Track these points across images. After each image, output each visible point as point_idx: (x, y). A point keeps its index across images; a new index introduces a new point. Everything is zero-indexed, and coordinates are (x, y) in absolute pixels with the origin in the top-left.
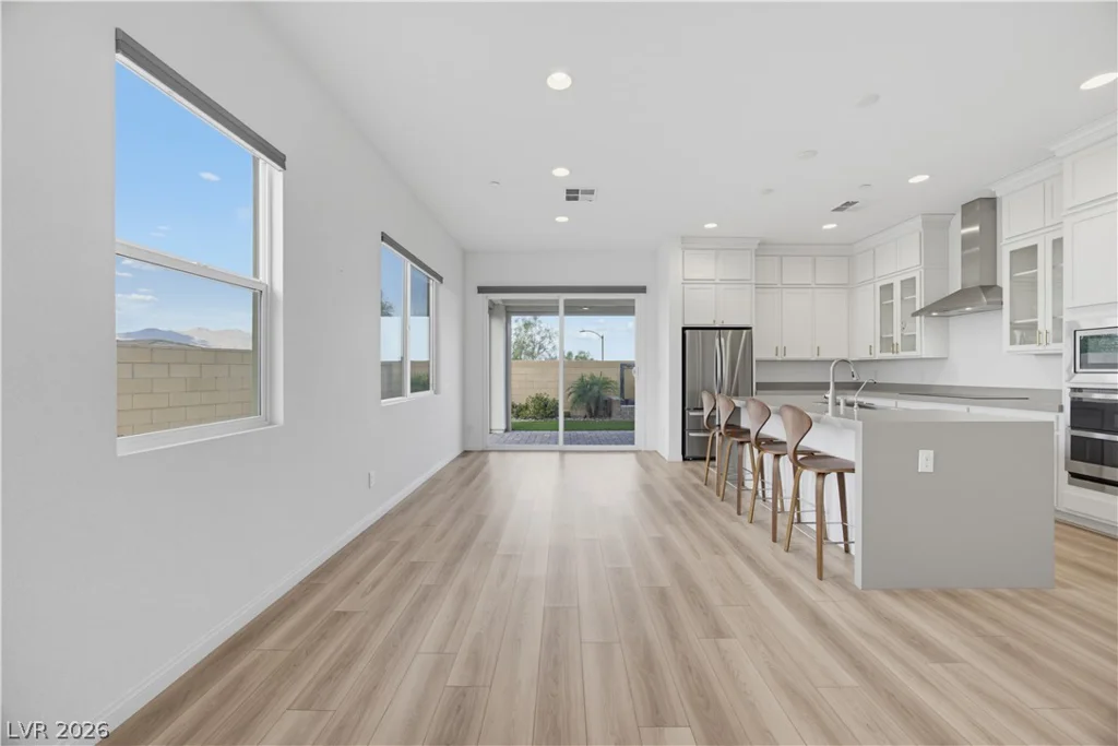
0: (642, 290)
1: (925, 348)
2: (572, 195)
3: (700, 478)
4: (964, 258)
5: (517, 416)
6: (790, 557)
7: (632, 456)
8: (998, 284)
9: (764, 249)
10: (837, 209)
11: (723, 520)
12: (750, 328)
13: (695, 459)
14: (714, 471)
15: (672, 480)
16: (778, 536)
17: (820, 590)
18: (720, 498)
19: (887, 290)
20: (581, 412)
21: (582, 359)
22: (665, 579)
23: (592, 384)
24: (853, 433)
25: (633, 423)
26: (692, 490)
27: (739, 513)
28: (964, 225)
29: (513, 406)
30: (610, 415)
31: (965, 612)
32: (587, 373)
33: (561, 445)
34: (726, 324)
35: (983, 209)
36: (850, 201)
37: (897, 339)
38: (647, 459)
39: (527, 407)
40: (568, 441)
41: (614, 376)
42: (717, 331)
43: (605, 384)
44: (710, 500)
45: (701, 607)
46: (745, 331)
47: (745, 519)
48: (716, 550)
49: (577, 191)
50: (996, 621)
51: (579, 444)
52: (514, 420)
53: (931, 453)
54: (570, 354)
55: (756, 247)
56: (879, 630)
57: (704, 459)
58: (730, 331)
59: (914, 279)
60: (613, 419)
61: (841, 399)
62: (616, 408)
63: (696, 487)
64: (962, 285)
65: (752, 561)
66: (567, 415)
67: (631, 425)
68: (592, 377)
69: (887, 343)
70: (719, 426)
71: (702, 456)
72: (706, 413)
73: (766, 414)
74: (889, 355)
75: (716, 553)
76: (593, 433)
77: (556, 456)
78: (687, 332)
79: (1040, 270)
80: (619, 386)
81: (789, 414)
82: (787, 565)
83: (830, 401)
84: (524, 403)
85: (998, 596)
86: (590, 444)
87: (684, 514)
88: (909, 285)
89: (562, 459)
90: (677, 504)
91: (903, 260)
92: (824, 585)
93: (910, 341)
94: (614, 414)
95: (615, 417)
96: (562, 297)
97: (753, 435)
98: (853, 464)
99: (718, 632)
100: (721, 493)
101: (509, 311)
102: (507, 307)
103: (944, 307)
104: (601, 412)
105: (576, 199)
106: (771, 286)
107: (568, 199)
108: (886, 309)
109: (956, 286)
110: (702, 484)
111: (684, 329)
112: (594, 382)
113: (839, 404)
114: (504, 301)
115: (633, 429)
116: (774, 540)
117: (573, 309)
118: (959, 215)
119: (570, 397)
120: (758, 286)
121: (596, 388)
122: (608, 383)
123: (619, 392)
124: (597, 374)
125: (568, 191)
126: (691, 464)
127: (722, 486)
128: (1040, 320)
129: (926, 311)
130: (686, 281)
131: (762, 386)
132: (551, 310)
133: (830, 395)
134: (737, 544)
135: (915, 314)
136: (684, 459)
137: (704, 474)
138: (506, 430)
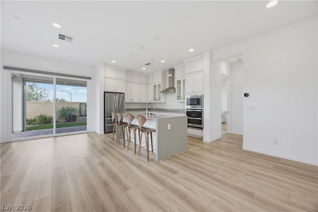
0: (90, 78)
1: (162, 100)
2: (62, 37)
3: (111, 139)
4: (169, 81)
5: (30, 124)
6: (140, 157)
7: (86, 134)
8: (175, 87)
9: (128, 72)
10: (146, 65)
11: (120, 150)
12: (124, 93)
13: (108, 133)
14: (116, 136)
15: (102, 141)
16: (136, 152)
17: (149, 164)
18: (118, 144)
19: (155, 86)
20: (63, 120)
21: (63, 101)
22: (105, 177)
23: (67, 111)
24: (155, 122)
25: (86, 123)
26: (109, 143)
27: (124, 147)
28: (169, 74)
29: (27, 120)
30: (75, 121)
31: (176, 160)
32: (66, 106)
33: (54, 134)
34: (117, 92)
35: (172, 71)
36: (150, 63)
37: (157, 98)
38: (92, 135)
39: (35, 120)
40: (57, 132)
41: (77, 107)
42: (115, 94)
43: (74, 110)
44: (115, 145)
45: (119, 182)
46: (122, 94)
47: (126, 149)
48: (119, 161)
49: (64, 36)
50: (182, 160)
51: (63, 133)
52: (28, 126)
53: (170, 125)
54: (58, 99)
55: (126, 70)
56: (163, 171)
57: (112, 132)
58: (118, 94)
59: (160, 84)
60: (76, 122)
61: (149, 113)
62: (78, 118)
63: (110, 141)
64: (169, 86)
65: (131, 161)
66: (57, 122)
67: (85, 124)
68: (68, 108)
69: (155, 99)
70: (117, 122)
71: (112, 131)
72: (113, 118)
73: (133, 117)
74: (155, 102)
75: (120, 162)
76: (69, 128)
77: (52, 139)
78: (105, 93)
79: (181, 85)
80: (79, 111)
81: (140, 118)
82: (140, 160)
83: (147, 113)
84: (33, 118)
85: (181, 154)
86: (68, 132)
87: (107, 151)
88: (159, 85)
89: (55, 140)
90: (105, 148)
91: (158, 80)
92: (150, 163)
93: (159, 98)
94: (77, 121)
95: (77, 122)
96: (54, 77)
97: (129, 124)
98: (155, 130)
99: (126, 189)
100: (118, 142)
101: (24, 80)
102: (23, 78)
103: (166, 91)
104: (71, 120)
105: (64, 39)
106: (130, 82)
107: (59, 38)
108: (155, 91)
109: (168, 87)
110: (111, 140)
111: (105, 92)
112: (69, 109)
113: (149, 114)
114: (21, 75)
115: (86, 125)
116: (135, 153)
117: (60, 82)
118: (168, 71)
119: (58, 115)
120: (126, 82)
121: (69, 112)
122: (75, 109)
123: (79, 113)
124: (70, 107)
125: (60, 35)
126: (107, 134)
127: (118, 140)
128: (181, 95)
129: (163, 92)
130: (105, 77)
131: (127, 110)
132: (50, 82)
133: (146, 112)
134: (125, 157)
135: (161, 92)
136: (105, 133)
137: (112, 137)
138: (23, 131)
